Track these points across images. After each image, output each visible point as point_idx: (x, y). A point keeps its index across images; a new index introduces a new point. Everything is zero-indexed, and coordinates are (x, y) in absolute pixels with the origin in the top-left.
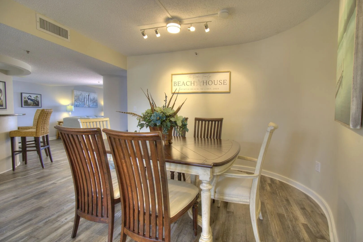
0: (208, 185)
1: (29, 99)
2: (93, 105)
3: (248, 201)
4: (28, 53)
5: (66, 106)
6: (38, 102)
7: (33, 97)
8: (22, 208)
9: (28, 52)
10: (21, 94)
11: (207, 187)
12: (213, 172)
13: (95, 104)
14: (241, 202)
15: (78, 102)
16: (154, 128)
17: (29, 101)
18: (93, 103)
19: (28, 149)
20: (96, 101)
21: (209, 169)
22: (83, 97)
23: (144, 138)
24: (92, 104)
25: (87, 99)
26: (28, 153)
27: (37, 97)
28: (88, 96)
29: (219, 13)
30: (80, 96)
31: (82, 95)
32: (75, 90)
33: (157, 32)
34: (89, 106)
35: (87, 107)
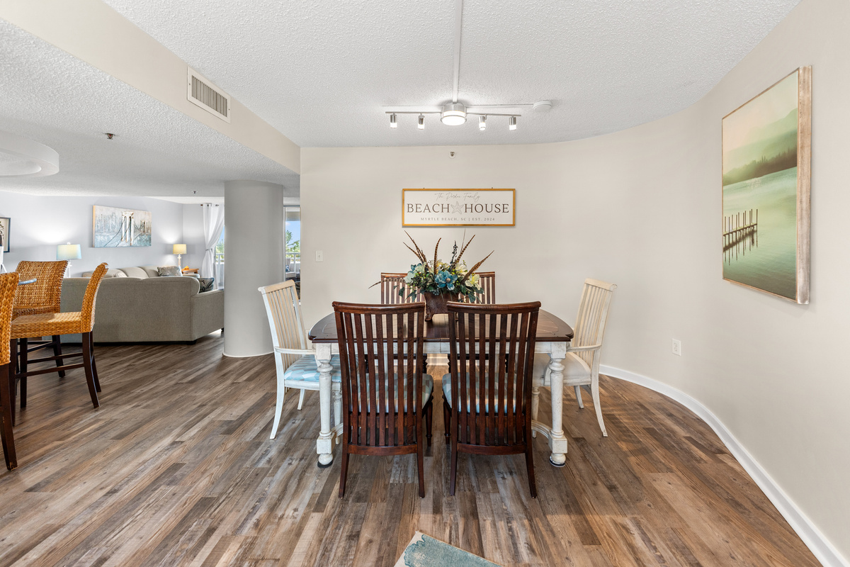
2: (140, 240)
4: (110, 138)
8: (156, 511)
9: (110, 136)
11: (560, 367)
13: (145, 237)
15: (104, 234)
18: (141, 235)
19: (30, 368)
20: (148, 229)
22: (118, 222)
24: (139, 238)
25: (127, 226)
26: (29, 378)
28: (128, 218)
29: (536, 105)
30: (110, 220)
31: (114, 217)
32: (98, 207)
33: (421, 121)
34: (132, 242)
35: (125, 245)
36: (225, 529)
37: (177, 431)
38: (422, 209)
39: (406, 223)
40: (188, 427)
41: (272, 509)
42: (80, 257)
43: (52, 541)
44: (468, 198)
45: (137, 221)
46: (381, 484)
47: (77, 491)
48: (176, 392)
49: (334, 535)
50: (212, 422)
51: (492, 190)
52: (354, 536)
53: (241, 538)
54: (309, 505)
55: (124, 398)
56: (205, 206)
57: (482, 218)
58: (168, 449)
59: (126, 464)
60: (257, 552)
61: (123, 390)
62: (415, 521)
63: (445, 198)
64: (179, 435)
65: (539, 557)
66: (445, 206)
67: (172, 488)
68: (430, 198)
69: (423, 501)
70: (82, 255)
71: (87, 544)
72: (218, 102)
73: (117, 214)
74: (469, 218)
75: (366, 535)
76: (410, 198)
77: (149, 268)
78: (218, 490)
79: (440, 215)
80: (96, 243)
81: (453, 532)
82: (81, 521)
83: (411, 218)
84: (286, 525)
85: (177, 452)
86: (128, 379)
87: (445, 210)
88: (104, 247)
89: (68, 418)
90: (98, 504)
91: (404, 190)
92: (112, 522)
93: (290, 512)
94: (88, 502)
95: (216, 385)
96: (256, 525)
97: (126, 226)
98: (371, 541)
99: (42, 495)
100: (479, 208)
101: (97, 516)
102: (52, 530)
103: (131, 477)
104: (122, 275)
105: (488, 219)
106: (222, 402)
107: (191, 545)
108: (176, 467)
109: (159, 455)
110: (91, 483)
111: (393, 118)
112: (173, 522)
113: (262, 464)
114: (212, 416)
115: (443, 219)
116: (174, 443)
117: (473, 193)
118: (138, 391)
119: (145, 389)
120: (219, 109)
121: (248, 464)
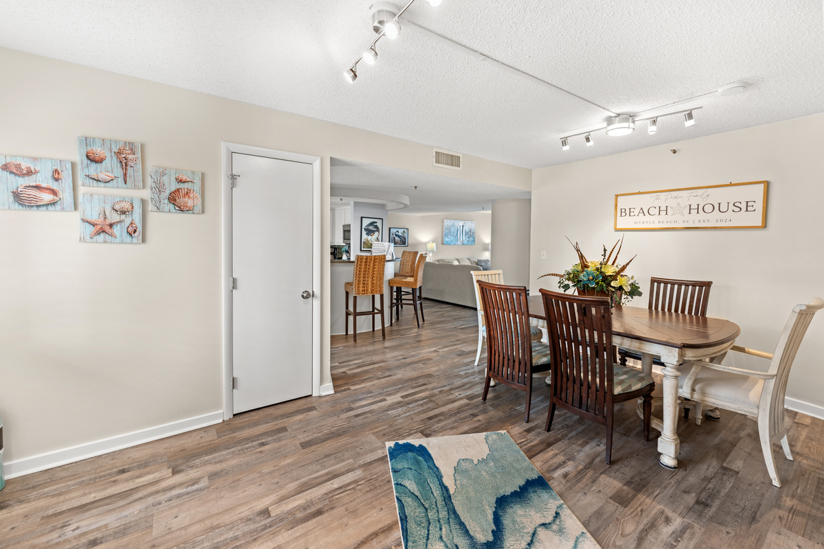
0: (673, 370)
1: (396, 235)
2: (468, 241)
3: (756, 412)
4: (416, 189)
5: (426, 244)
6: (405, 239)
7: (401, 231)
9: (416, 187)
10: (390, 228)
11: (672, 372)
12: (681, 355)
13: (471, 239)
14: (741, 410)
15: (450, 237)
16: (584, 289)
17: (397, 238)
18: (469, 237)
20: (473, 233)
21: (678, 349)
22: (456, 229)
23: (571, 300)
27: (404, 232)
28: (461, 226)
29: (720, 90)
30: (452, 228)
31: (453, 226)
33: (588, 139)
34: (464, 242)
35: (460, 244)
36: (429, 386)
37: (440, 347)
38: (636, 212)
39: (618, 227)
40: (445, 347)
41: (451, 389)
43: (382, 364)
44: (695, 199)
45: (467, 228)
46: (510, 407)
47: (396, 353)
48: (452, 331)
49: (466, 410)
50: (456, 348)
51: (731, 185)
52: (474, 415)
53: (432, 392)
54: (467, 396)
55: (430, 327)
57: (713, 219)
58: (431, 352)
59: (415, 351)
60: (434, 399)
61: (432, 324)
62: (510, 427)
63: (663, 200)
64: (439, 349)
65: (565, 480)
66: (663, 208)
67: (423, 366)
68: (646, 201)
69: (525, 424)
70: (436, 249)
71: (389, 370)
72: (454, 161)
73: (455, 224)
74: (694, 220)
75: (480, 418)
76: (623, 203)
77: (472, 260)
78: (437, 374)
79: (656, 218)
80: (445, 242)
81: (525, 442)
82: (392, 363)
83: (623, 222)
84: (451, 397)
85: (434, 354)
86: (438, 320)
87: (663, 213)
88: (449, 245)
89: (408, 329)
90: (399, 360)
91: (617, 196)
92: (399, 367)
93: (457, 394)
94: (397, 358)
95: (472, 334)
96: (441, 391)
98: (480, 421)
99: (387, 350)
100: (708, 208)
101: (396, 363)
102: (384, 362)
103: (413, 356)
104: (456, 263)
105: (721, 221)
106: (468, 342)
107: (415, 385)
108: (430, 359)
109: (427, 353)
110: (401, 353)
111: (564, 143)
112: (415, 376)
113: (462, 373)
114: (458, 346)
115: (659, 222)
116: (435, 351)
117: (700, 192)
118: (438, 326)
119: (441, 326)
120: (454, 164)
121: (456, 370)
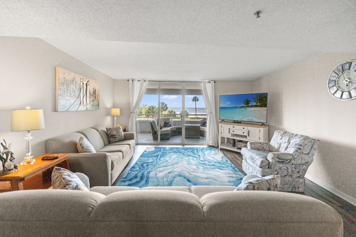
20: (97, 95)
22: (78, 87)
25: (85, 92)
28: (85, 84)
30: (72, 85)
31: (75, 83)
32: (61, 69)
34: (88, 107)
35: (83, 110)
42: (43, 126)
45: (91, 88)
56: (131, 81)
70: (46, 125)
73: (76, 80)
80: (60, 108)
88: (66, 111)
97: (83, 92)
